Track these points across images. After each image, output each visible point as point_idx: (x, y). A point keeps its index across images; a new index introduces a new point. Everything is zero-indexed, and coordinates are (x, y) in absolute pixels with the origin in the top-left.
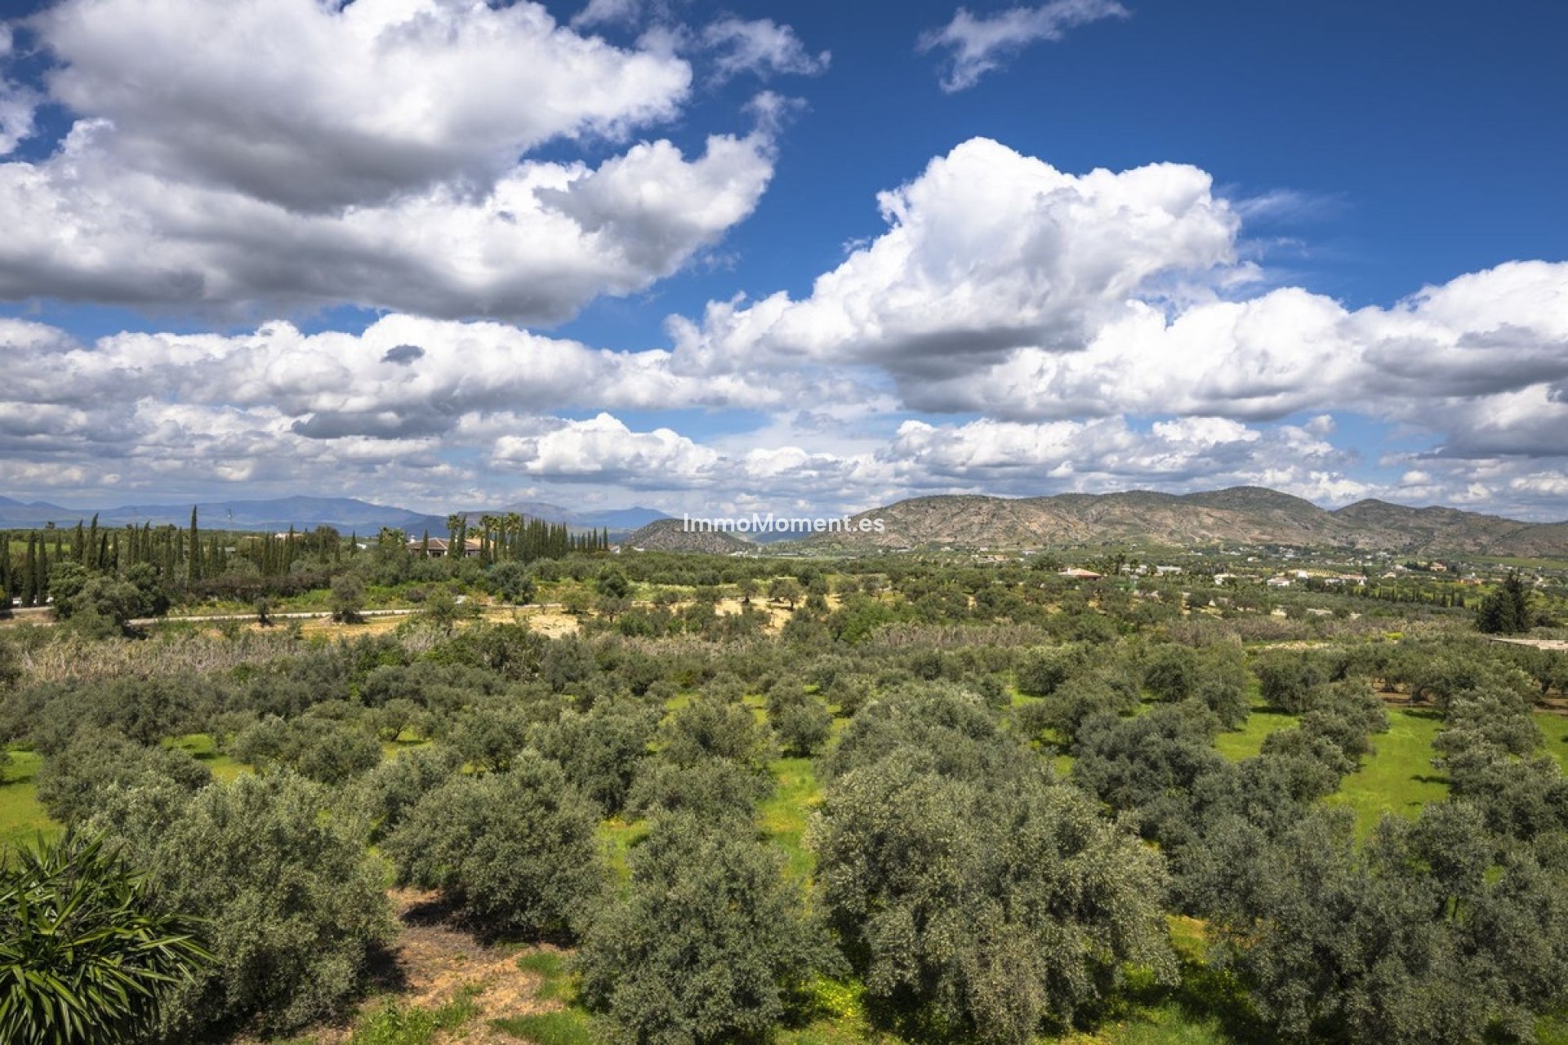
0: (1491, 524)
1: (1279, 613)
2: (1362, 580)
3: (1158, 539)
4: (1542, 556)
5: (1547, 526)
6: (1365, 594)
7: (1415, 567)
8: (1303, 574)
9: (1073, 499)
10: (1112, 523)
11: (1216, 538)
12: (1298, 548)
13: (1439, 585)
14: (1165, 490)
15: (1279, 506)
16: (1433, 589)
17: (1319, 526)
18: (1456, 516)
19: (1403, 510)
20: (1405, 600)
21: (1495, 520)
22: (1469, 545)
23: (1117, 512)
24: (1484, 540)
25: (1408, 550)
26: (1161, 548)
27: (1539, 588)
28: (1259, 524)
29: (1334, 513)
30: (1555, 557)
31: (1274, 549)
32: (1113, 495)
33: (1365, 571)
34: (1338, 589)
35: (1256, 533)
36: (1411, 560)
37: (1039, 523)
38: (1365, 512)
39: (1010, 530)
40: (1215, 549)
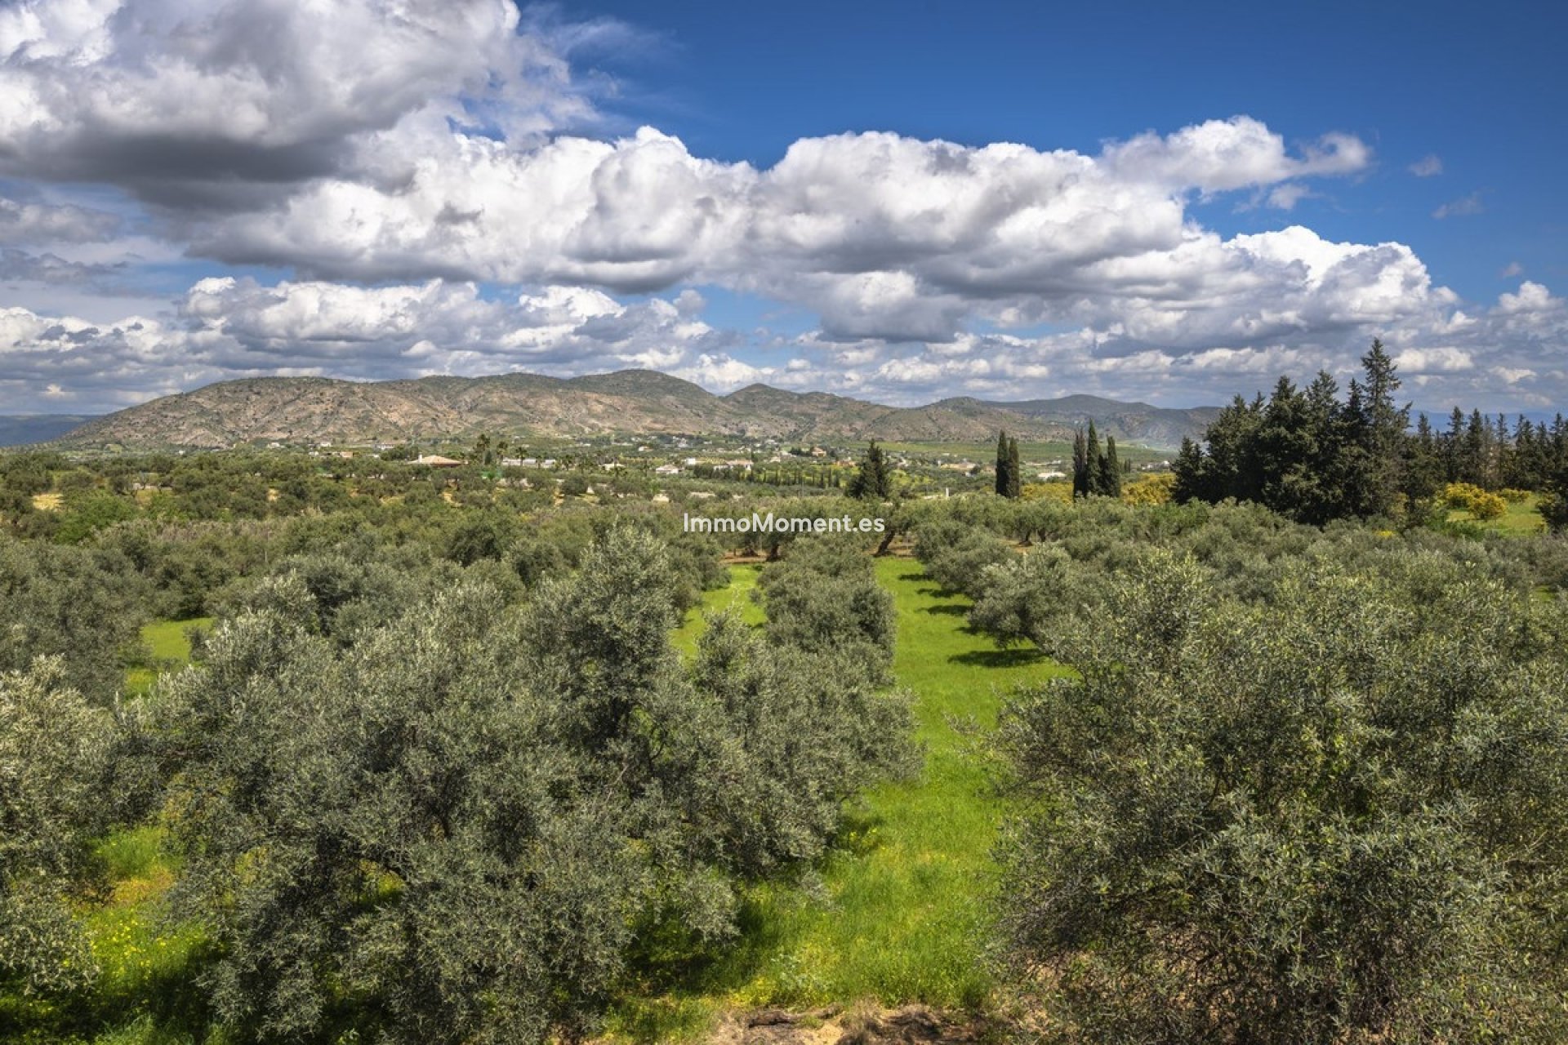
0: (864, 409)
1: (662, 498)
2: (748, 465)
3: (543, 430)
4: (905, 441)
5: (909, 410)
6: (751, 478)
7: (798, 452)
8: (692, 462)
9: (440, 383)
10: (489, 412)
11: (607, 428)
12: (690, 438)
13: (819, 468)
14: (548, 373)
15: (670, 392)
16: (812, 473)
17: (710, 413)
18: (835, 402)
19: (787, 395)
20: (787, 483)
21: (867, 405)
22: (846, 433)
23: (495, 398)
24: (859, 425)
25: (794, 436)
26: (547, 440)
27: (902, 468)
28: (651, 411)
29: (724, 399)
30: (916, 441)
31: (666, 438)
32: (491, 378)
33: (754, 458)
34: (726, 475)
35: (648, 421)
36: (795, 446)
37: (400, 412)
38: (754, 398)
39: (364, 422)
40: (606, 440)
